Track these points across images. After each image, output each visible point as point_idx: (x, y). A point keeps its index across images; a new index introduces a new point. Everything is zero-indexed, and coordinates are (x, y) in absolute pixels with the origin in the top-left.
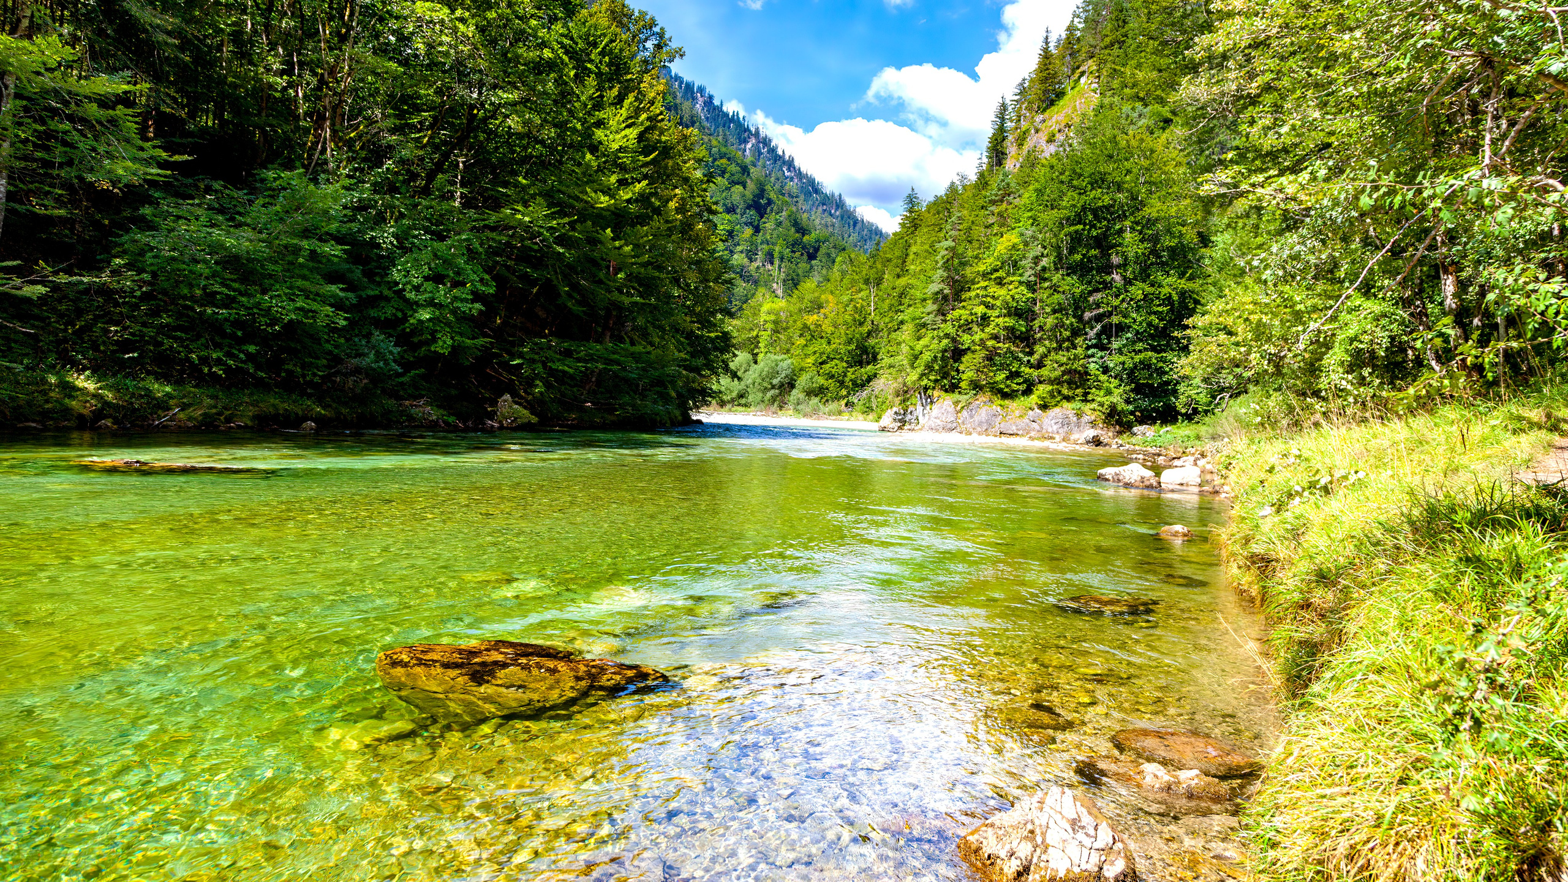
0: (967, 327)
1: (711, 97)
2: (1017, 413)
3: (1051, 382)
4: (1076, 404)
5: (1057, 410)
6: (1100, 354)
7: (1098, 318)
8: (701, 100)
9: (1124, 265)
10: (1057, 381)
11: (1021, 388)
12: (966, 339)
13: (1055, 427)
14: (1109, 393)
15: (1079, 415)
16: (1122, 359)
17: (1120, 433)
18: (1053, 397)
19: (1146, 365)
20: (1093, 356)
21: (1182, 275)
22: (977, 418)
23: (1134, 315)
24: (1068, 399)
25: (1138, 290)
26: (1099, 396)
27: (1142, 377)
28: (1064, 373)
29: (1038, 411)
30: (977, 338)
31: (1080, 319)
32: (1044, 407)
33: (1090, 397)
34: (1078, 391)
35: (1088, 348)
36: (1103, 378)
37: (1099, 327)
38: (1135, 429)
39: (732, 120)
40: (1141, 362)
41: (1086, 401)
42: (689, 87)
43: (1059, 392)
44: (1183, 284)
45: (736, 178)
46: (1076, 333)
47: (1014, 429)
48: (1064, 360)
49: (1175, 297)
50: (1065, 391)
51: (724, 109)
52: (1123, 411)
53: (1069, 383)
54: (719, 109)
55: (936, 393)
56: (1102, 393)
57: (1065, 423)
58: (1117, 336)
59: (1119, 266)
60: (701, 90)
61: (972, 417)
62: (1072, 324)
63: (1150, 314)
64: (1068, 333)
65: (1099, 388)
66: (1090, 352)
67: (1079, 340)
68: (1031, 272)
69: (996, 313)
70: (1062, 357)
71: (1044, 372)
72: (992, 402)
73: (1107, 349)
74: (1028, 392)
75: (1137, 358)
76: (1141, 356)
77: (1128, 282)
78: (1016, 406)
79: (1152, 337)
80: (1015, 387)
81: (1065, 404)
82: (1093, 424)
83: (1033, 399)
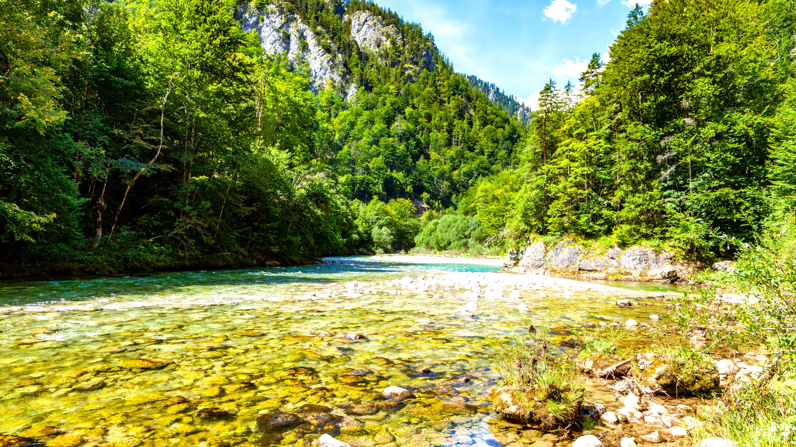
0: (553, 179)
1: (498, 89)
2: (598, 251)
3: (628, 221)
4: (655, 242)
5: (635, 247)
6: (676, 194)
7: (671, 161)
8: (492, 91)
9: (696, 108)
10: (637, 221)
11: (602, 228)
12: (553, 188)
13: (633, 264)
14: (686, 229)
15: (657, 252)
16: (699, 196)
17: (701, 268)
18: (632, 235)
19: (724, 202)
20: (669, 196)
21: (758, 111)
22: (561, 256)
23: (708, 155)
24: (647, 237)
25: (709, 131)
26: (676, 233)
27: (722, 213)
28: (641, 213)
29: (617, 249)
30: (561, 186)
31: (654, 162)
32: (623, 245)
33: (668, 235)
34: (657, 229)
35: (665, 189)
36: (680, 216)
37: (673, 168)
38: (716, 265)
39: (509, 100)
40: (718, 199)
41: (663, 239)
42: (486, 85)
43: (638, 231)
44: (759, 119)
45: (499, 125)
46: (651, 176)
47: (593, 266)
48: (640, 201)
49: (752, 133)
50: (643, 230)
51: (505, 94)
52: (701, 247)
53: (648, 222)
54: (503, 94)
55: (532, 236)
56: (679, 231)
57: (643, 259)
58: (694, 176)
59: (690, 110)
60: (493, 86)
61: (557, 255)
62: (646, 168)
63: (725, 152)
64: (643, 177)
65: (677, 226)
66: (666, 193)
67: (655, 183)
68: (607, 126)
69: (576, 164)
70: (638, 199)
71: (623, 213)
72: (575, 241)
73: (684, 189)
74: (608, 232)
75: (713, 195)
76: (718, 193)
77: (701, 124)
78: (598, 245)
79: (730, 174)
80: (597, 228)
81: (644, 242)
82: (673, 260)
83: (614, 239)
